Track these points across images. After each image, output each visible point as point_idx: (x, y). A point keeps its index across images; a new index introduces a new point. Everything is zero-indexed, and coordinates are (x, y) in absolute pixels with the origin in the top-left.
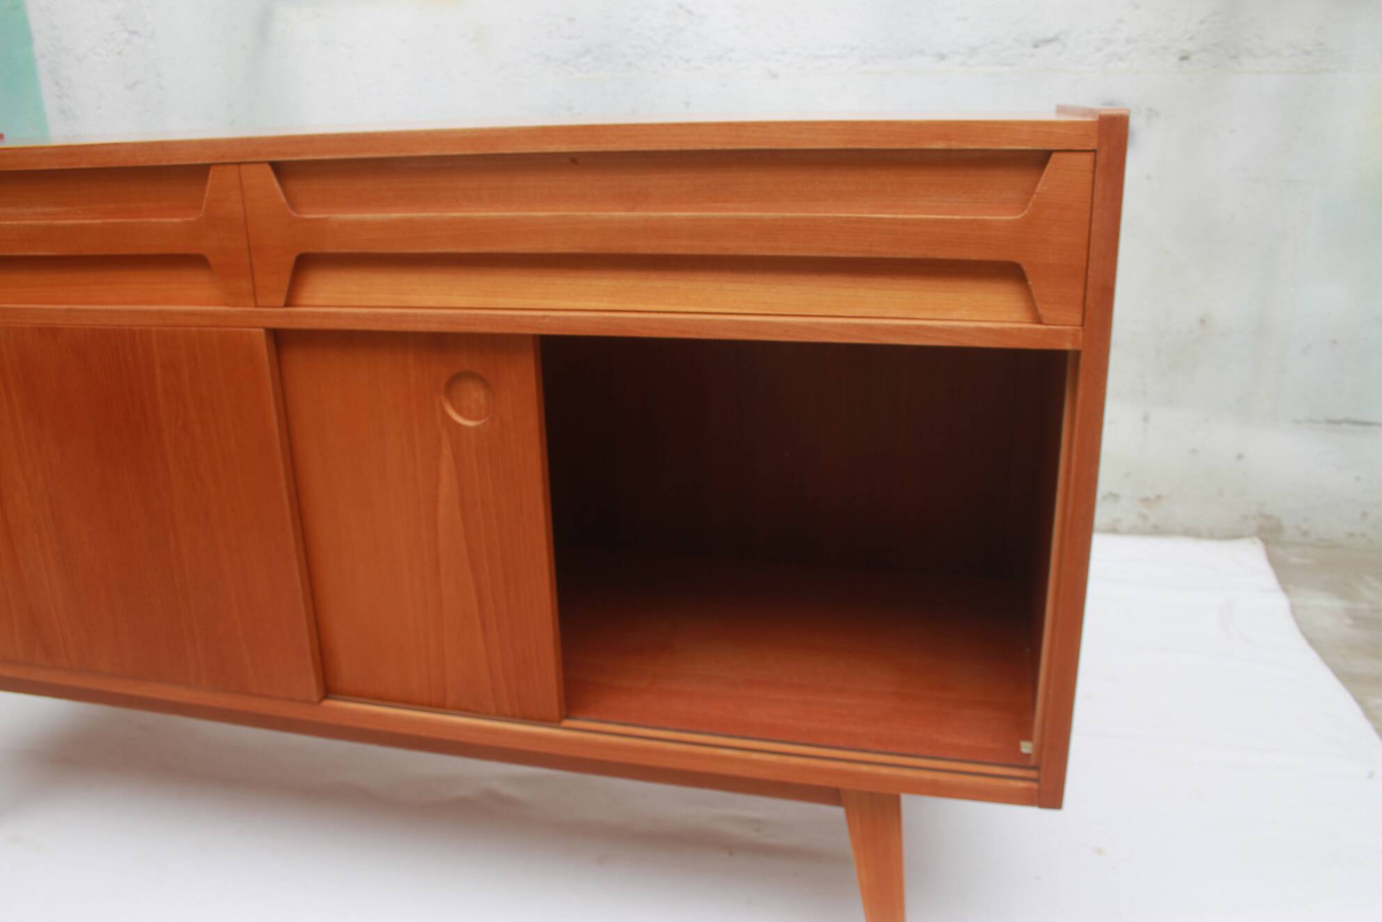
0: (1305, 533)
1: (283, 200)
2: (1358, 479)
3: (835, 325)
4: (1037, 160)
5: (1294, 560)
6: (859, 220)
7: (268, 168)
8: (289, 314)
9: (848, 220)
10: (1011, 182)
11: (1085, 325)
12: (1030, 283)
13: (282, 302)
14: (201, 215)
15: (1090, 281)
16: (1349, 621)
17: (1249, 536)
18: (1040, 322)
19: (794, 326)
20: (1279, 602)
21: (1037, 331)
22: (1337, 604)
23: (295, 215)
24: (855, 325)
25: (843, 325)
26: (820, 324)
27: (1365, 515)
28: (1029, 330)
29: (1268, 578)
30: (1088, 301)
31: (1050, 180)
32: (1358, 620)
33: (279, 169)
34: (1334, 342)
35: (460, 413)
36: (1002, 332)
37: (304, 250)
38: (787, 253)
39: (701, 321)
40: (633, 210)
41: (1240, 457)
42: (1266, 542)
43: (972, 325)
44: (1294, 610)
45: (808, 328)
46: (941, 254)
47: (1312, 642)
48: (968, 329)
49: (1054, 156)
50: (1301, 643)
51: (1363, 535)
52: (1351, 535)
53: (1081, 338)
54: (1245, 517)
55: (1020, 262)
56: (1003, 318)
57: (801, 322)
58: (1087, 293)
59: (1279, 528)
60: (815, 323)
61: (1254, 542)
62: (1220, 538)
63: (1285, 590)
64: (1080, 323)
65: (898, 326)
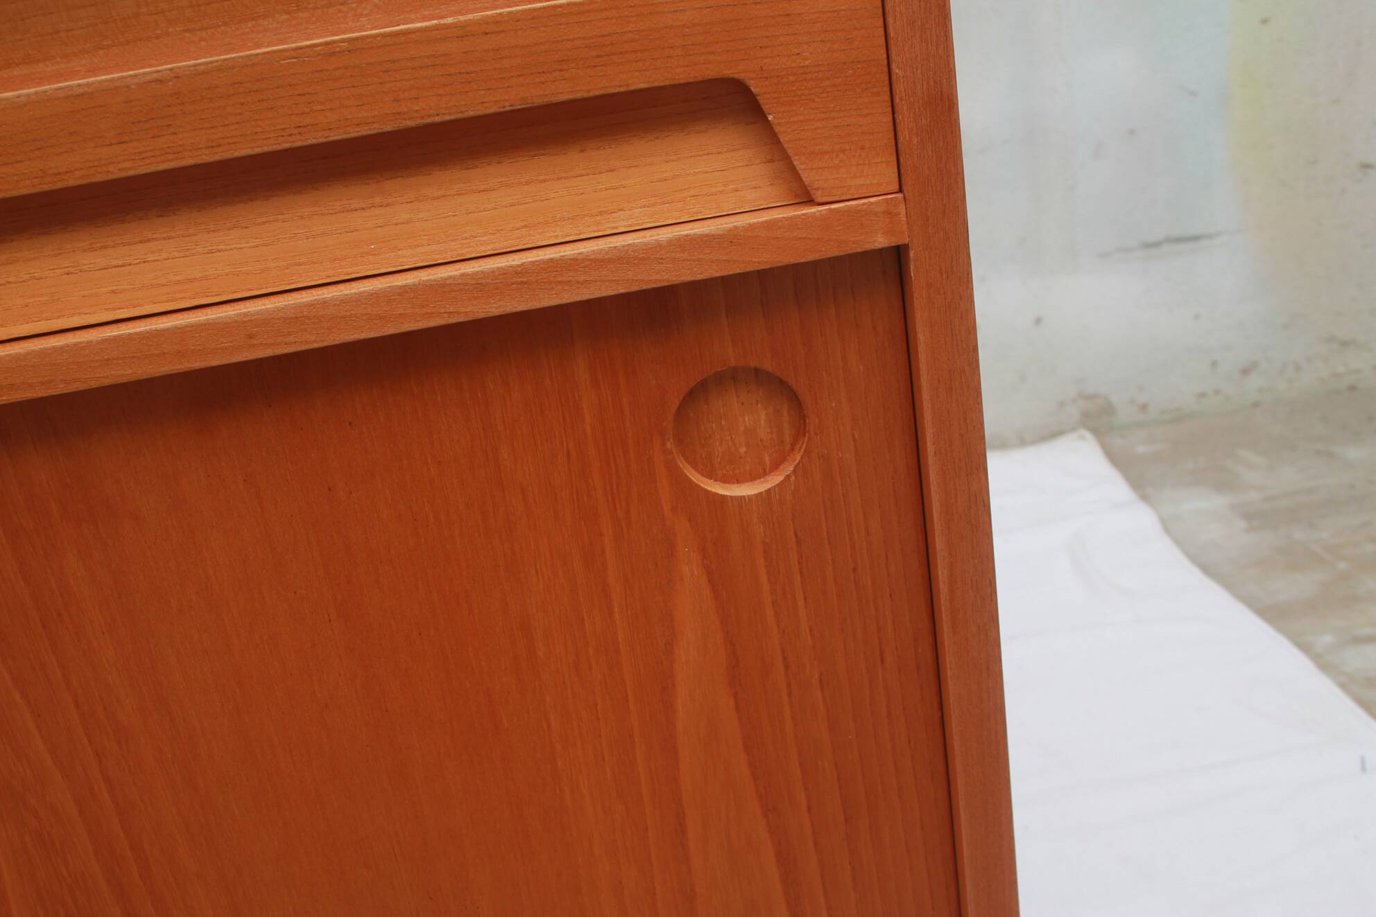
0: (1144, 407)
2: (1197, 317)
3: (358, 300)
5: (1141, 449)
6: (356, 46)
9: (330, 51)
11: (904, 188)
12: (770, 118)
15: (899, 89)
16: (1241, 524)
17: (1073, 429)
18: (811, 201)
19: (265, 321)
20: (1143, 519)
21: (806, 220)
22: (1216, 502)
24: (405, 290)
25: (375, 296)
26: (324, 303)
27: (1214, 364)
28: (792, 223)
29: (1116, 487)
30: (904, 136)
32: (1256, 518)
34: (1132, 132)
36: (732, 239)
38: (207, 157)
39: (43, 353)
41: (1038, 321)
42: (1097, 432)
43: (665, 235)
44: (1167, 526)
45: (297, 319)
46: (562, 91)
47: (1207, 569)
48: (659, 246)
50: (1193, 575)
51: (1217, 392)
52: (1203, 395)
53: (903, 217)
54: (1062, 404)
55: (741, 76)
56: (727, 208)
57: (278, 310)
58: (899, 118)
59: (1108, 409)
60: (310, 305)
61: (1082, 438)
62: (1033, 442)
63: (1144, 498)
64: (896, 188)
65: (504, 272)
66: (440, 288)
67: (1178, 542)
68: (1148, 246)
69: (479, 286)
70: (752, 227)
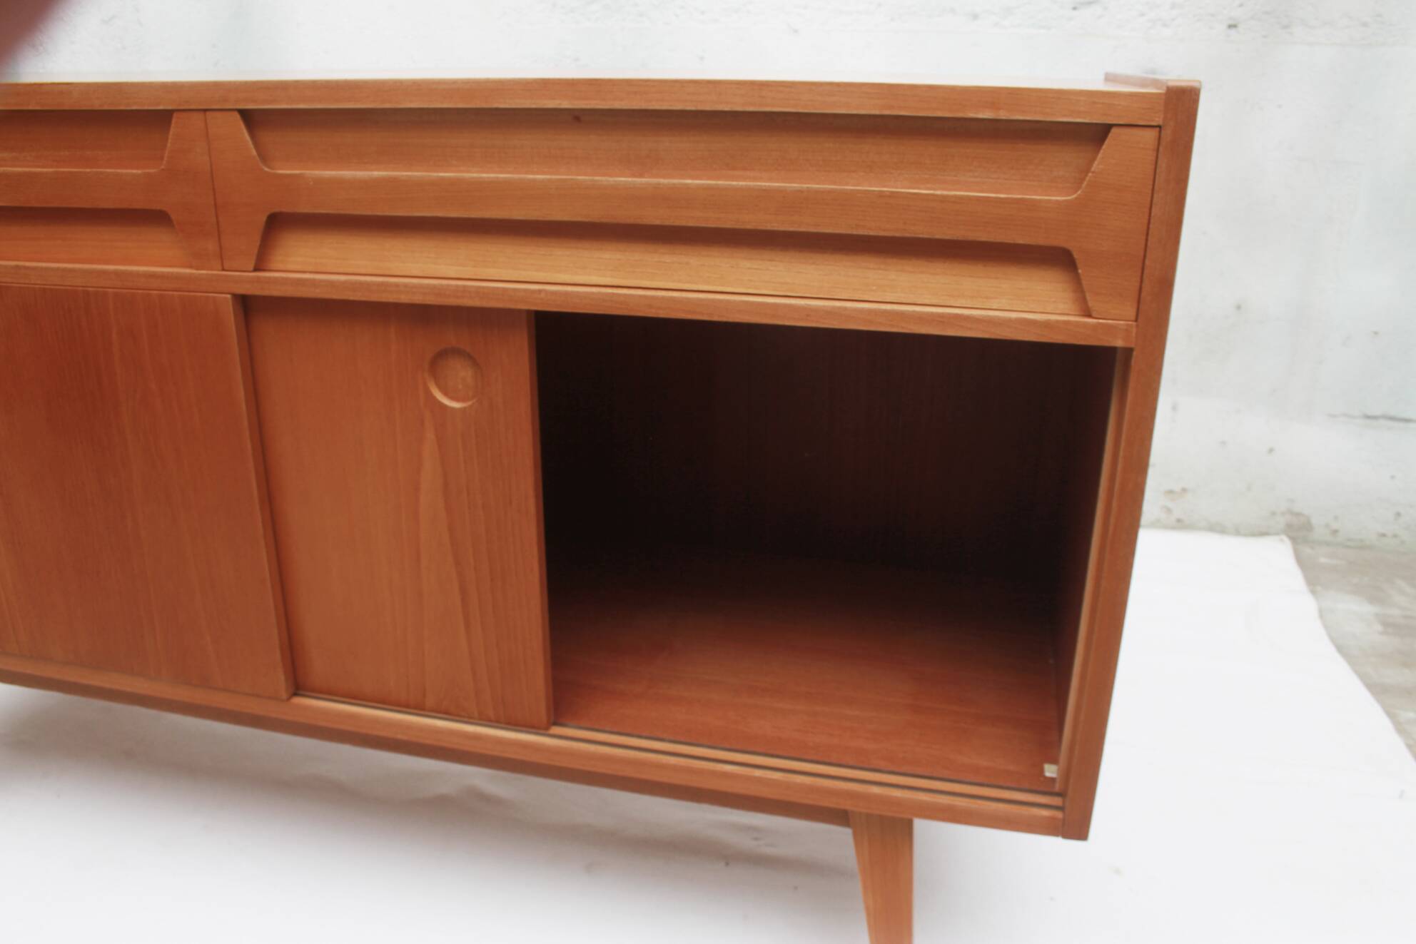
0: (1335, 532)
1: (254, 152)
2: (1393, 477)
3: (861, 311)
4: (1096, 134)
5: (1323, 560)
6: (893, 195)
7: (237, 116)
8: (259, 280)
10: (1062, 159)
11: (1139, 320)
12: (1080, 271)
13: (251, 267)
14: (163, 167)
15: (1146, 271)
16: (1379, 628)
17: (1277, 534)
18: (1090, 316)
19: (816, 310)
20: (1308, 604)
21: (1085, 325)
22: (1367, 609)
23: (266, 169)
24: (885, 312)
25: (870, 311)
26: (845, 309)
27: (1398, 515)
28: (1077, 324)
29: (1296, 578)
30: (1143, 294)
31: (1108, 157)
32: (1389, 626)
33: (250, 118)
34: (1376, 333)
35: (446, 394)
36: (1047, 325)
37: (277, 210)
39: (713, 301)
40: (641, 176)
41: (1271, 450)
42: (1294, 540)
43: (1014, 315)
44: (1322, 614)
47: (1340, 649)
48: (1010, 320)
49: (1114, 130)
50: (1332, 650)
51: (1395, 536)
52: (1383, 535)
53: (1134, 335)
54: (1274, 514)
55: (1070, 248)
56: (1049, 310)
57: (824, 306)
58: (1143, 285)
59: (1308, 526)
60: (839, 308)
61: (1282, 540)
62: (1245, 535)
63: (1313, 592)
64: (1133, 318)
65: (932, 314)
66: (902, 315)
67: (1326, 627)
68: (1368, 417)
69: (921, 318)
70: (1057, 321)
